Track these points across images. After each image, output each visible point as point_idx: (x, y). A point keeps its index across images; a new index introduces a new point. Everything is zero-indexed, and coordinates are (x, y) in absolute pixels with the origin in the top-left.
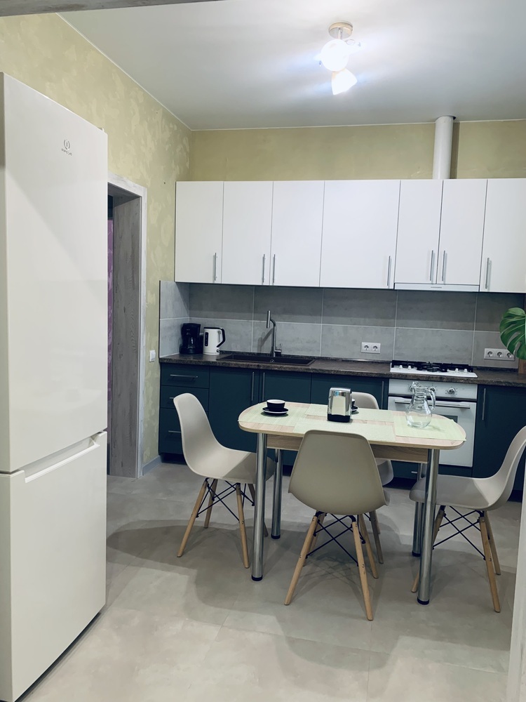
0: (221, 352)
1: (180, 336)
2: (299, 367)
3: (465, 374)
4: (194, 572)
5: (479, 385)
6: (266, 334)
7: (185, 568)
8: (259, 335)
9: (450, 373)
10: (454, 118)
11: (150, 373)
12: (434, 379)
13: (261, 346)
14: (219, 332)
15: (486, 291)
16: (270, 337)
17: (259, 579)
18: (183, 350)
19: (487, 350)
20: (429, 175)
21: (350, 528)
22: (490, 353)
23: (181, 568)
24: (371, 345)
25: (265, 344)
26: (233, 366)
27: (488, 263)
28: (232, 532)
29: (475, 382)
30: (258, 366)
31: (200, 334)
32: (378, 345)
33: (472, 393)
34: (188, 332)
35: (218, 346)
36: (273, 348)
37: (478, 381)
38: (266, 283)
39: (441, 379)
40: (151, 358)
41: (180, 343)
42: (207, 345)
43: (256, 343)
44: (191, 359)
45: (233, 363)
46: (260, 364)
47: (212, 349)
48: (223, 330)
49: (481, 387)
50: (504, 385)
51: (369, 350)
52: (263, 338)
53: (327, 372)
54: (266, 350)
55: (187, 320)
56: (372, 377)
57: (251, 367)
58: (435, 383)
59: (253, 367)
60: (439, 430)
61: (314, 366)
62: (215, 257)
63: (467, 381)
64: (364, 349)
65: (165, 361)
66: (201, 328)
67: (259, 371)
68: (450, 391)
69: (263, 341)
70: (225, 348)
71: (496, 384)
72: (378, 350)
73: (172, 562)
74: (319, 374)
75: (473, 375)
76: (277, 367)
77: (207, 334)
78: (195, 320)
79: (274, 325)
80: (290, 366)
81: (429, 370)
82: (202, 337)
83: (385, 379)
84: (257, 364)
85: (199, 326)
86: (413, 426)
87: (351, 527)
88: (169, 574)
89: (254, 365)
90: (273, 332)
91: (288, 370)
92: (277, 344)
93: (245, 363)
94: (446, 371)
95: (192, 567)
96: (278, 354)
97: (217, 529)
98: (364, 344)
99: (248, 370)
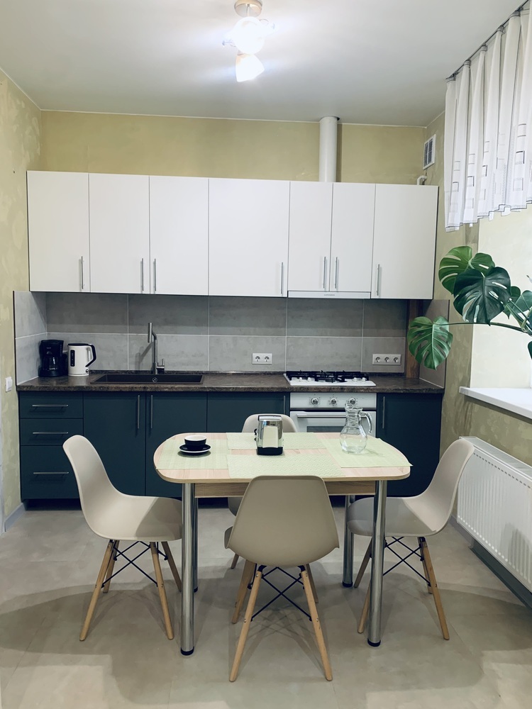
0: (91, 372)
1: (38, 355)
2: (193, 386)
3: (363, 383)
4: (107, 659)
5: (378, 394)
6: (145, 348)
7: (94, 656)
8: (137, 349)
9: (349, 383)
10: (338, 119)
11: (7, 405)
12: (335, 390)
13: (139, 363)
14: (87, 349)
15: (377, 297)
16: (150, 352)
17: (190, 653)
18: (43, 373)
19: (375, 356)
20: (316, 177)
21: (298, 580)
22: (378, 358)
23: (90, 657)
24: (262, 355)
25: (144, 360)
26: (113, 390)
27: (379, 268)
28: (139, 592)
29: (375, 391)
30: (144, 388)
31: (64, 351)
32: (270, 355)
33: (371, 401)
34: (49, 350)
35: (87, 366)
36: (154, 364)
37: (377, 389)
38: (146, 292)
39: (342, 390)
40: (7, 388)
41: (39, 364)
42: (73, 364)
43: (133, 360)
44: (53, 384)
45: (113, 386)
46: (147, 386)
47: (80, 369)
48: (93, 347)
49: (380, 396)
50: (402, 392)
51: (260, 361)
52: (142, 353)
53: (224, 390)
54: (146, 366)
55: (45, 336)
56: (273, 392)
57: (135, 390)
58: (336, 395)
59: (138, 390)
60: (377, 454)
61: (207, 384)
62: (81, 262)
63: (367, 390)
64: (255, 360)
65: (25, 389)
66: (65, 344)
67: (145, 394)
68: (351, 401)
69: (141, 356)
70: (95, 367)
71: (395, 391)
72: (270, 361)
73: (75, 651)
74: (217, 392)
75: (371, 384)
76: (167, 387)
77: (73, 352)
78: (56, 336)
79: (155, 338)
80: (183, 386)
81: (327, 381)
82: (65, 356)
83: (286, 393)
84: (142, 386)
85: (61, 342)
86: (349, 452)
87: (301, 577)
88: (75, 669)
89: (139, 386)
90: (153, 346)
91: (180, 390)
92: (159, 360)
93: (128, 386)
94: (343, 381)
95: (103, 651)
96: (161, 371)
97: (120, 592)
98: (255, 355)
99: (132, 394)
